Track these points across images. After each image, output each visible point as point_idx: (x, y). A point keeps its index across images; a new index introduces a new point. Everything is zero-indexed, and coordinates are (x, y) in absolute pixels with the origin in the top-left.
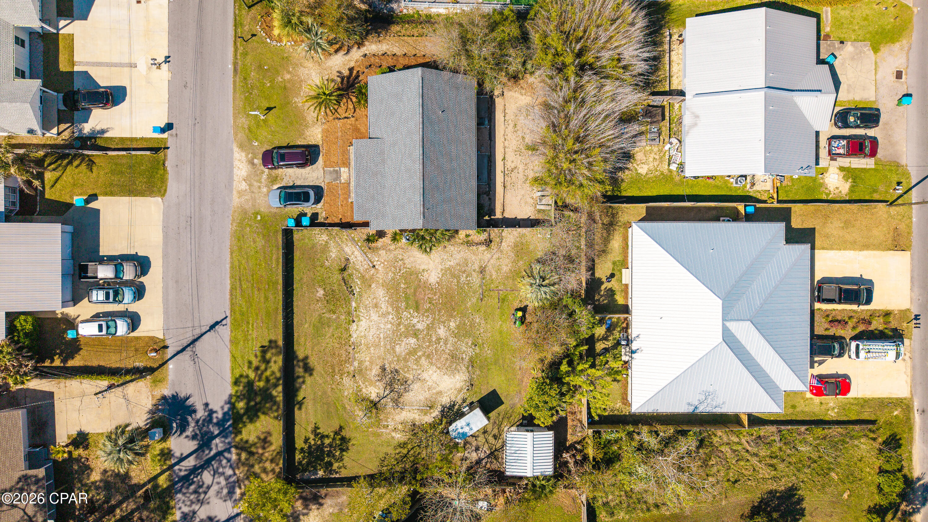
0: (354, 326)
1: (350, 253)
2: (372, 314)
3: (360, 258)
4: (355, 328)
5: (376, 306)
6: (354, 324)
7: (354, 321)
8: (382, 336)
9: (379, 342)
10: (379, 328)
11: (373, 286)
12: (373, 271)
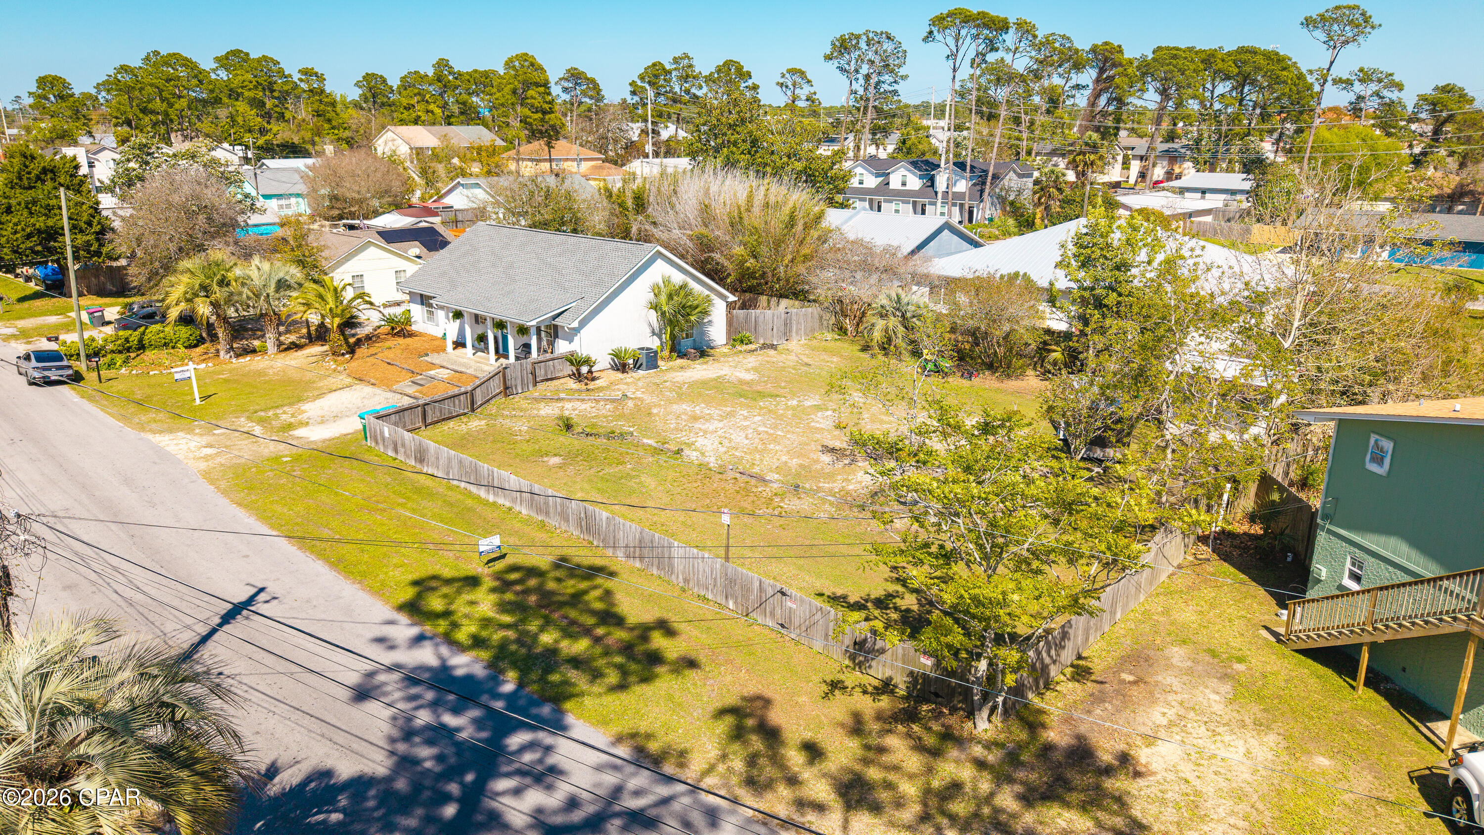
0: (692, 455)
1: (557, 412)
2: (703, 427)
3: (587, 406)
4: (695, 454)
5: (695, 418)
6: (687, 452)
7: (679, 452)
8: (761, 429)
9: (771, 435)
10: (745, 428)
11: (655, 411)
12: (630, 404)
